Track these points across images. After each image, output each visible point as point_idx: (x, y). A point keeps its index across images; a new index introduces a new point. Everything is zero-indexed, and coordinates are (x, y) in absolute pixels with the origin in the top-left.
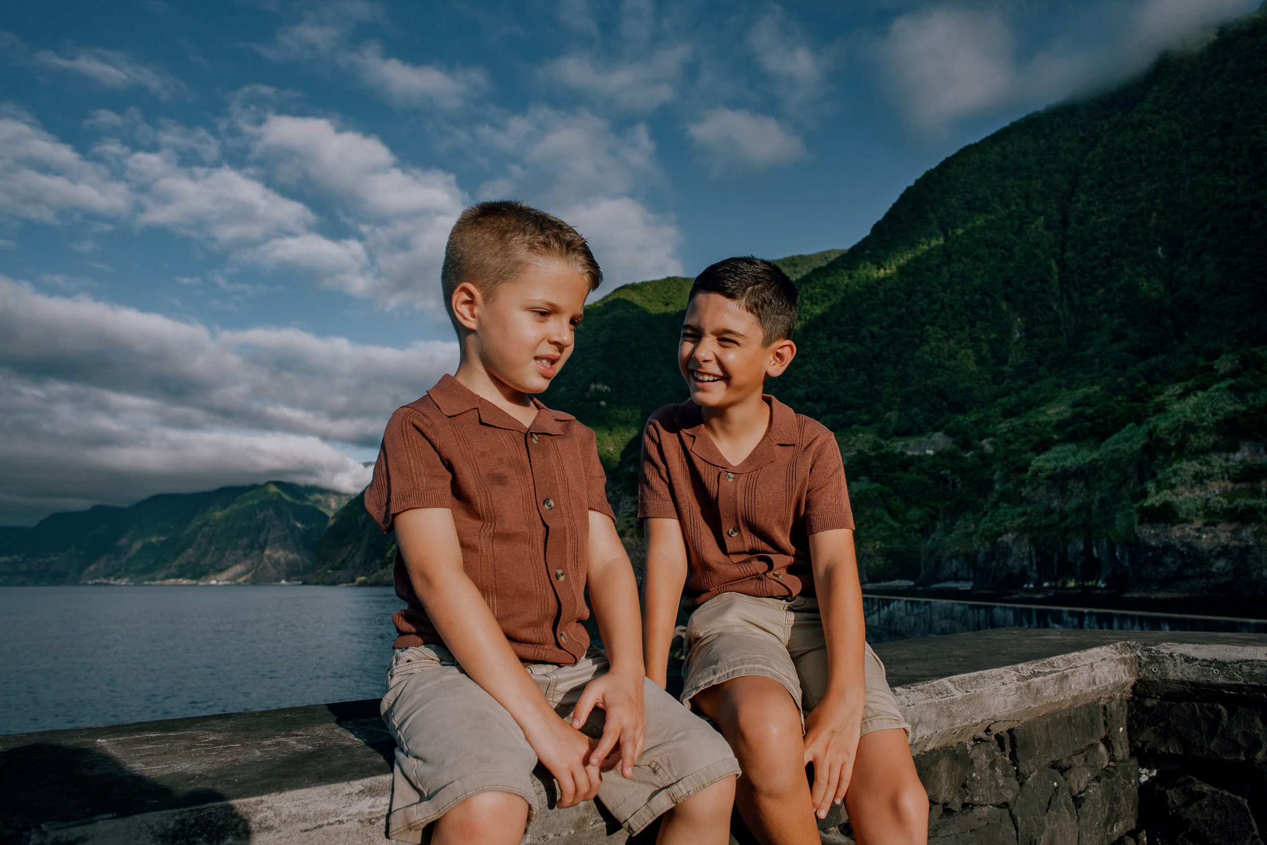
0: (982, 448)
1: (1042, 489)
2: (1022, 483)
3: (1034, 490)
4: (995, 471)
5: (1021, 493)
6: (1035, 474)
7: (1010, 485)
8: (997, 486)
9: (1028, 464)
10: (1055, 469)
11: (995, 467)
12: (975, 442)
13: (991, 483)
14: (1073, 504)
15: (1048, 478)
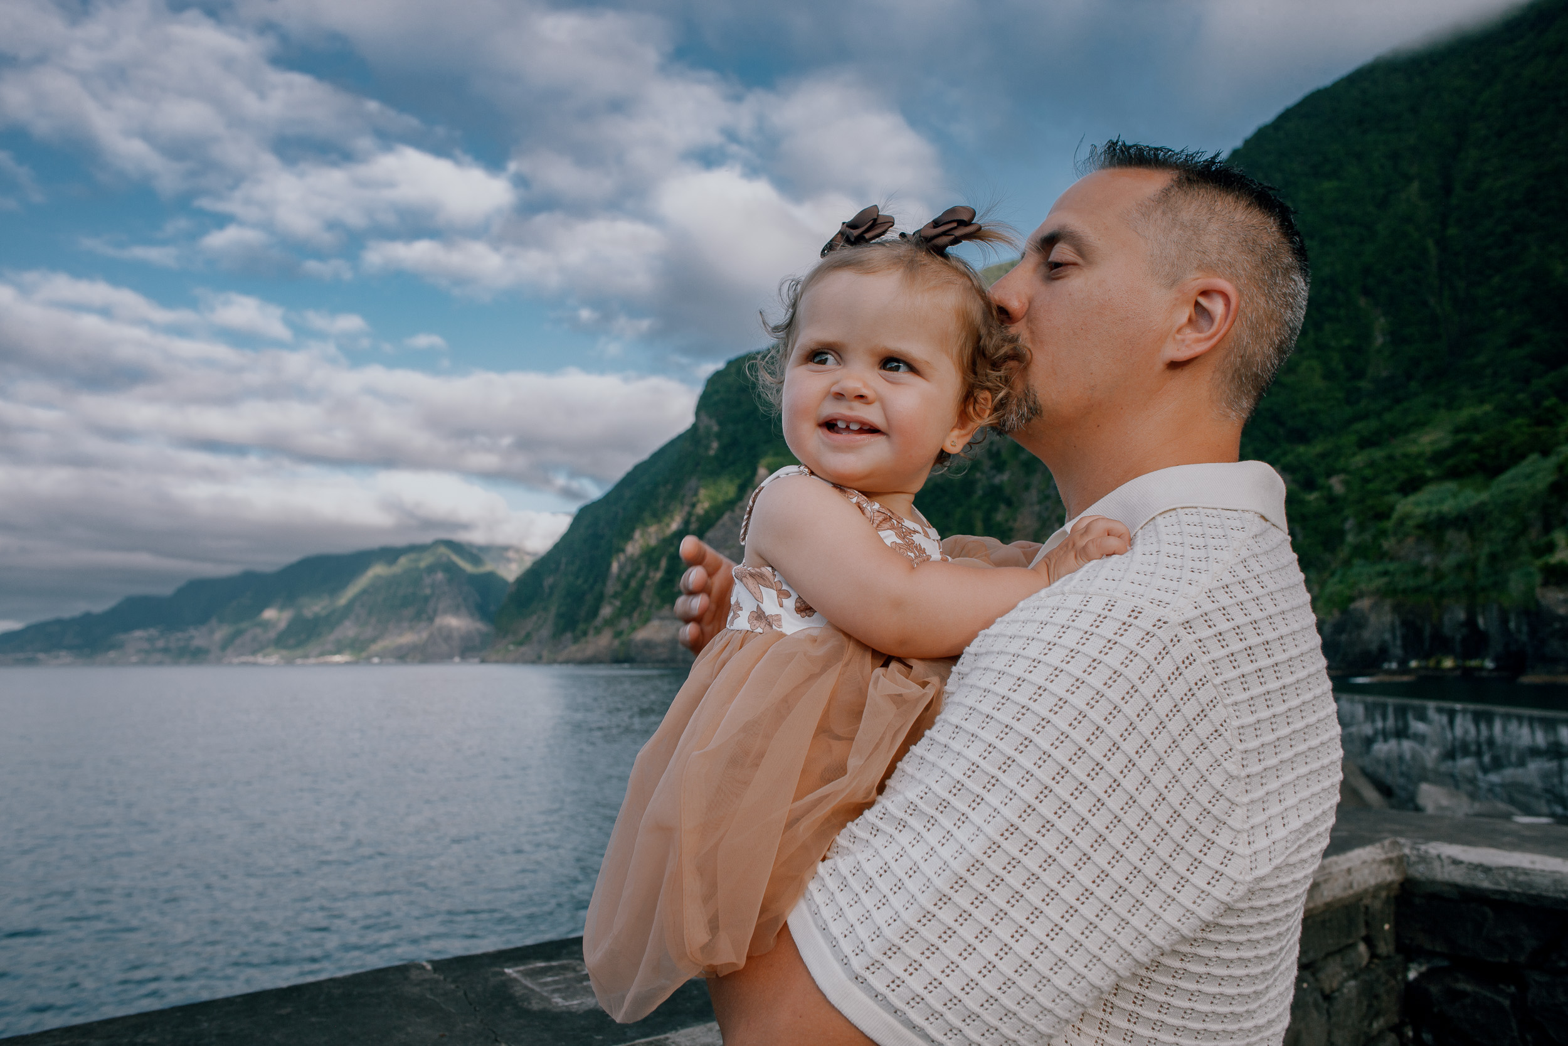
0: (1330, 488)
1: (1410, 541)
2: (1384, 533)
3: (1400, 542)
4: (1345, 519)
5: (1380, 546)
6: (1401, 522)
7: (1367, 537)
8: (1350, 538)
9: (1392, 508)
10: (1428, 514)
11: (1348, 512)
12: (1321, 481)
13: (1341, 534)
14: (1451, 560)
15: (1419, 526)
